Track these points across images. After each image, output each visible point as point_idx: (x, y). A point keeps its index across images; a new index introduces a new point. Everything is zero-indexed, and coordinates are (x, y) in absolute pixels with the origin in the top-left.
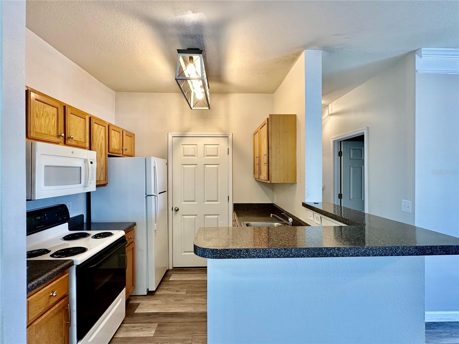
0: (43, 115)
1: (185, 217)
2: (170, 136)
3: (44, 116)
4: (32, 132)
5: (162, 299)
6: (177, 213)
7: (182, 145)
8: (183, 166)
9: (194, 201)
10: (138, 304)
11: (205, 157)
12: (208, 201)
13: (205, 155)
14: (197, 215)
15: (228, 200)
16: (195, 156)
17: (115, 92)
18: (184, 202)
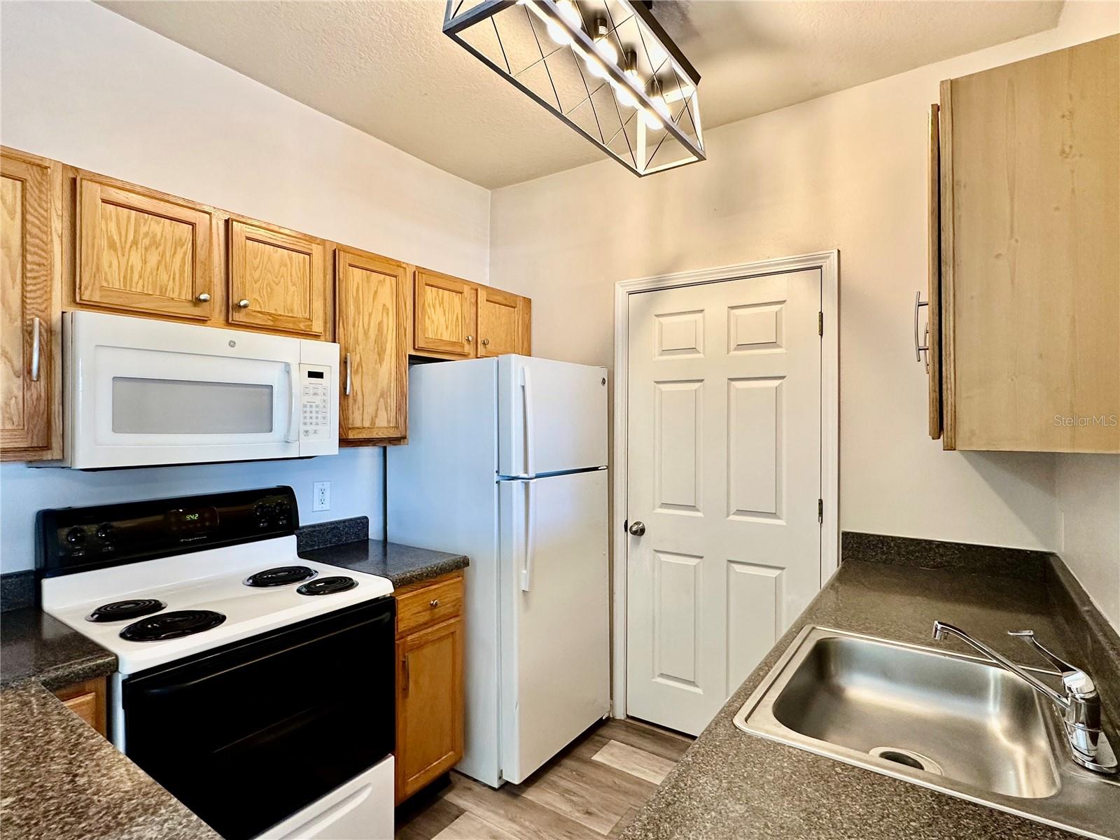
0: (135, 243)
1: (664, 557)
2: (621, 293)
3: (139, 246)
4: (86, 288)
5: (527, 823)
6: (638, 543)
7: (657, 316)
8: (661, 386)
9: (693, 508)
10: (461, 812)
11: (733, 353)
12: (740, 512)
13: (733, 346)
14: (702, 557)
15: (821, 513)
16: (699, 353)
17: (490, 192)
18: (660, 507)
